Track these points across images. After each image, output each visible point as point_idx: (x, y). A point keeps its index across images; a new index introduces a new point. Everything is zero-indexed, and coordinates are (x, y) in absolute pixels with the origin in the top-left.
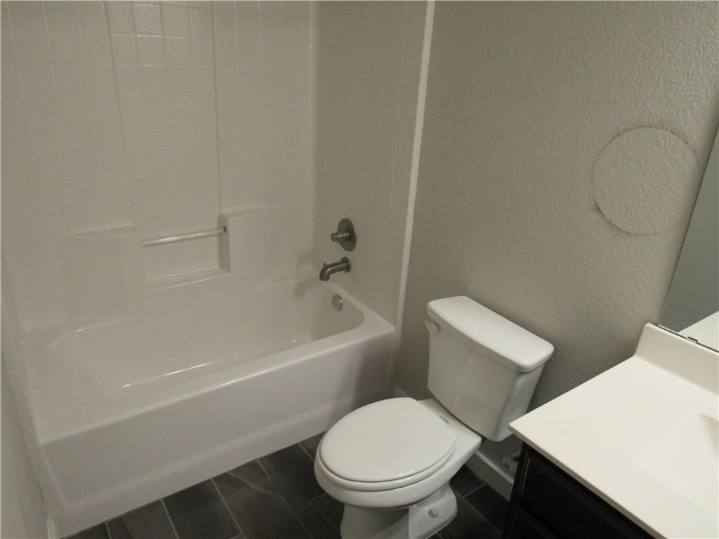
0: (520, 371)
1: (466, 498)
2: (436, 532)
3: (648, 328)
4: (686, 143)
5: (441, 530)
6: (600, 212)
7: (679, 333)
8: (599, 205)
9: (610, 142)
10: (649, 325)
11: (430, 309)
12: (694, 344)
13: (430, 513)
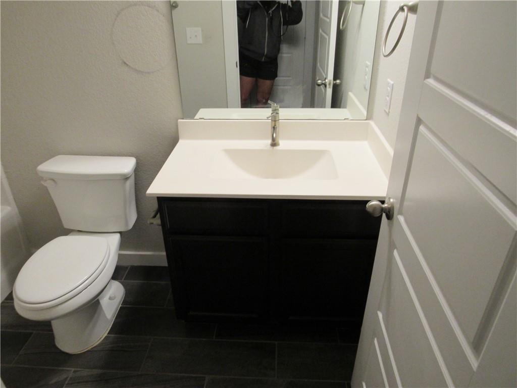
0: (125, 178)
1: (124, 279)
2: (120, 306)
3: (180, 122)
4: (158, 11)
5: (123, 303)
6: (127, 65)
7: (195, 118)
8: (125, 60)
9: (116, 19)
10: (179, 120)
11: (41, 171)
12: (203, 120)
13: (110, 298)
